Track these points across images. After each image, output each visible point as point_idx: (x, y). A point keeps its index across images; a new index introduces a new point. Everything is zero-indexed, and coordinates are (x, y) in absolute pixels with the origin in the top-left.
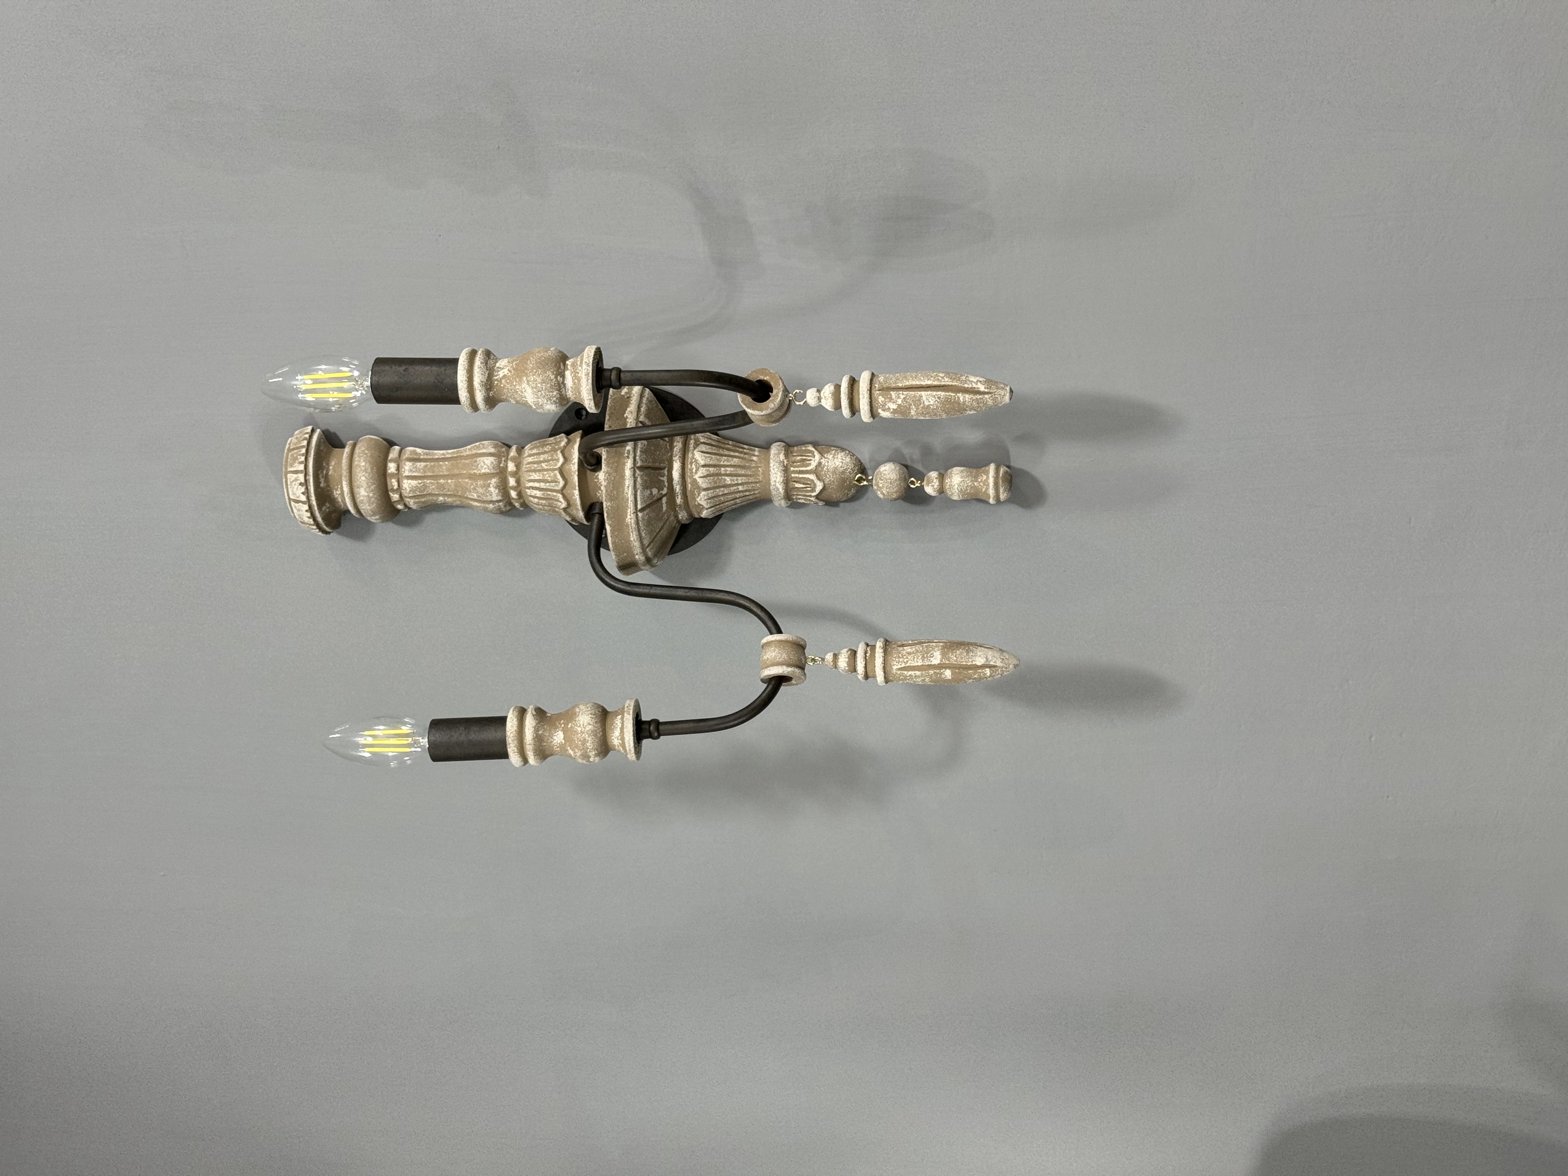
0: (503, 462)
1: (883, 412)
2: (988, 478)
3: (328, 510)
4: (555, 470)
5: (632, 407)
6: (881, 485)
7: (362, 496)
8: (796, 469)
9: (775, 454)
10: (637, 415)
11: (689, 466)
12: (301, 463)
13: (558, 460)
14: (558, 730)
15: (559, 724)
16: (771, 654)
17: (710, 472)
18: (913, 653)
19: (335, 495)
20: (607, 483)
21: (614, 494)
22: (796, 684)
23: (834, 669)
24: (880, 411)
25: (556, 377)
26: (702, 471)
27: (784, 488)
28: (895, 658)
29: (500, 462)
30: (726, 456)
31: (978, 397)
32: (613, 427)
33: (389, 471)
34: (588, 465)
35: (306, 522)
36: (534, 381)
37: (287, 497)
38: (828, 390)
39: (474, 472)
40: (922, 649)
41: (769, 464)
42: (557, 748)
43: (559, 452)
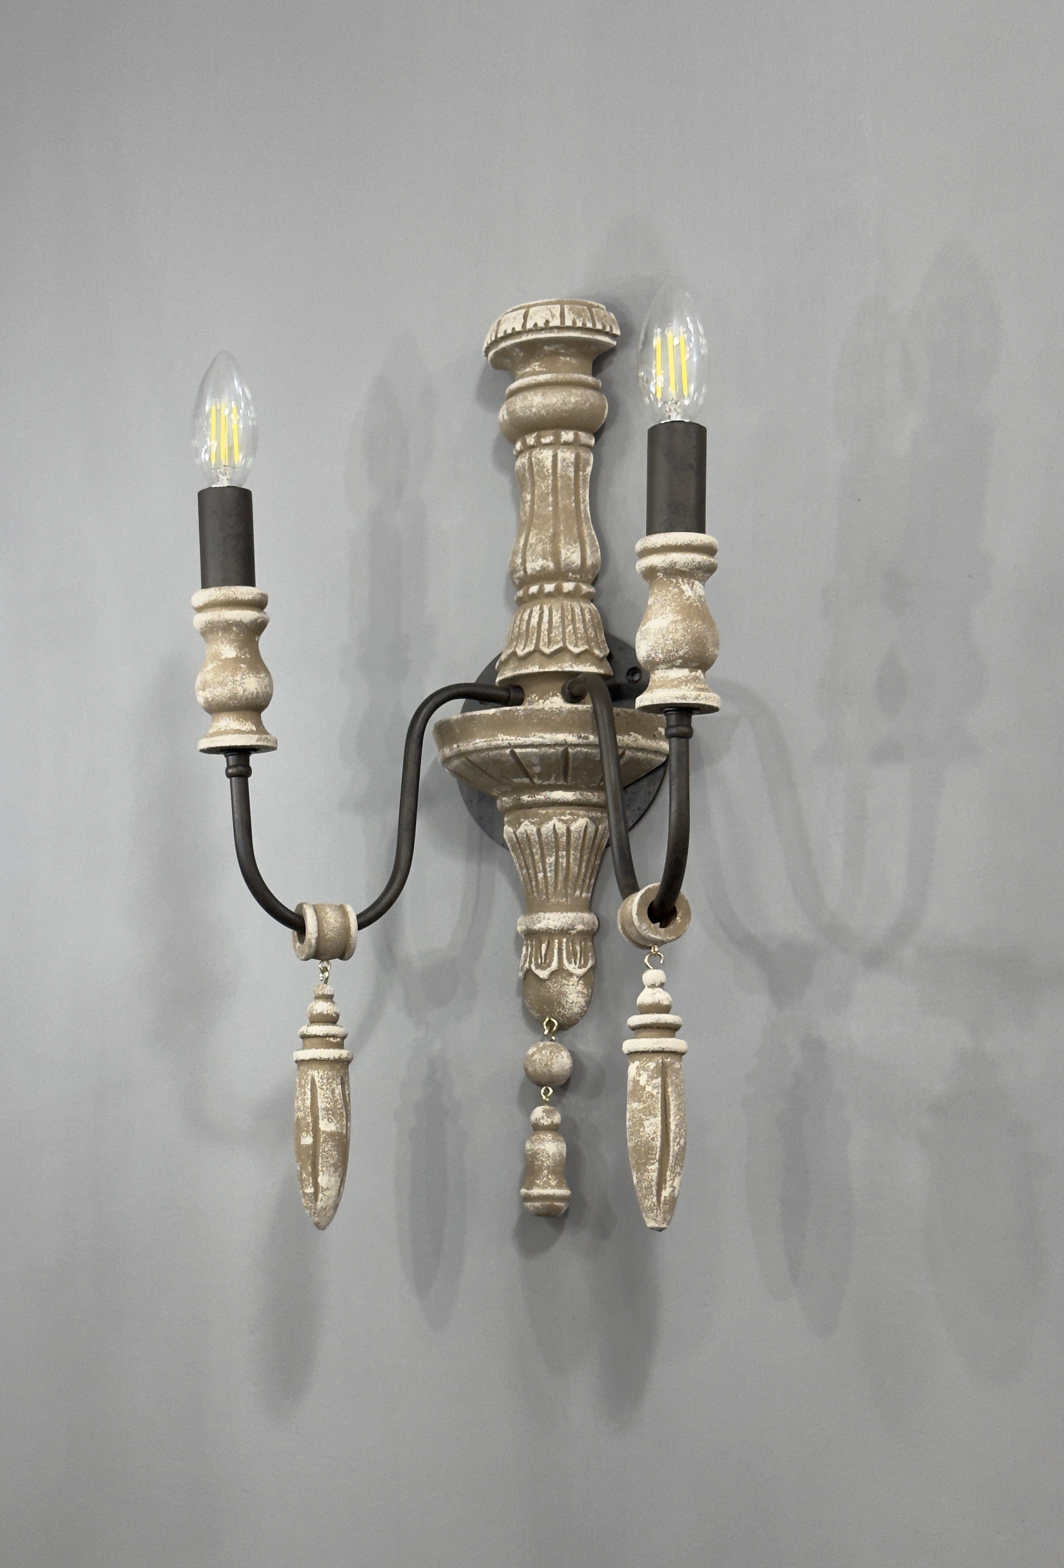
0: (574, 576)
1: (636, 1068)
2: (553, 1187)
3: (515, 354)
4: (564, 642)
5: (642, 741)
6: (544, 1052)
7: (533, 398)
8: (564, 944)
9: (583, 918)
10: (633, 748)
11: (568, 812)
12: (574, 322)
13: (576, 646)
14: (238, 650)
15: (246, 653)
16: (333, 918)
17: (561, 837)
18: (334, 1097)
19: (534, 364)
20: (547, 711)
21: (533, 719)
22: (295, 947)
23: (314, 995)
24: (637, 1063)
25: (680, 658)
26: (561, 828)
27: (541, 930)
28: (328, 1074)
29: (574, 572)
30: (581, 856)
31: (654, 1189)
32: (618, 718)
33: (563, 433)
34: (570, 683)
35: (500, 328)
36: (676, 629)
37: (531, 303)
38: (663, 997)
39: (561, 540)
40: (338, 1108)
41: (570, 912)
42: (215, 649)
43: (586, 647)
